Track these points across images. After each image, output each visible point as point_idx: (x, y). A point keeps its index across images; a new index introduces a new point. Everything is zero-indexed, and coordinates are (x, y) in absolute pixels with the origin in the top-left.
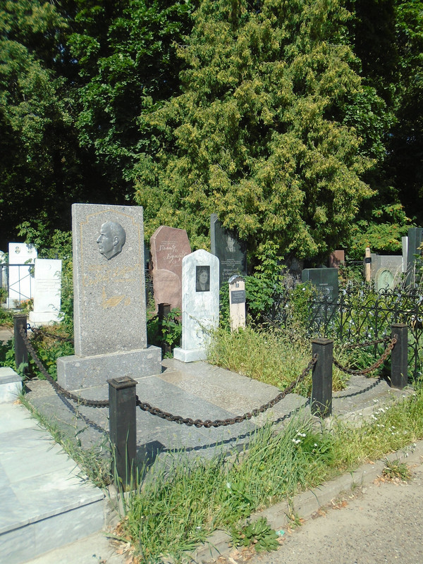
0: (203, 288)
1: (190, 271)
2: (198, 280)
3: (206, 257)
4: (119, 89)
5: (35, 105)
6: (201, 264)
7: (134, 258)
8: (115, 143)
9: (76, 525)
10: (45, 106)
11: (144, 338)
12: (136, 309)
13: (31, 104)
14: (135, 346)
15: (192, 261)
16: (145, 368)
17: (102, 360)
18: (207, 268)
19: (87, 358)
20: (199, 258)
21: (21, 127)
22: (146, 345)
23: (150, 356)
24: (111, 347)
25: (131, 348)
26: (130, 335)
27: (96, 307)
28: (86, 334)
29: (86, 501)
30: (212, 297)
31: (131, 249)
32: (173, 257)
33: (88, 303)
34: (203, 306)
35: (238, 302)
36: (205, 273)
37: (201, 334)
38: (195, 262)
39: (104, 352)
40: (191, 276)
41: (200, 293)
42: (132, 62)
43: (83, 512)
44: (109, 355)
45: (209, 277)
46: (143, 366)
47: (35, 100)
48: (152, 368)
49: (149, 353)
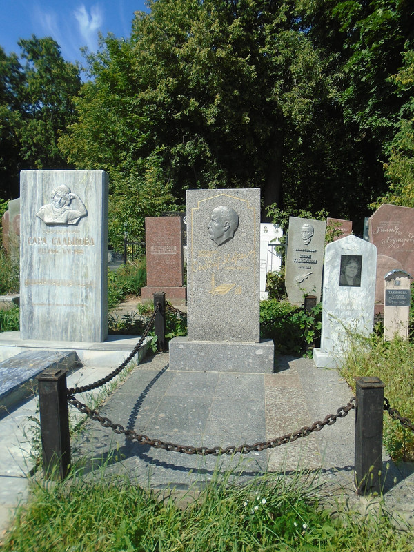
0: (350, 282)
1: (332, 260)
2: (343, 272)
3: (356, 245)
4: (375, 49)
5: (304, 88)
6: (348, 253)
7: (248, 245)
8: (375, 114)
9: (4, 491)
10: (312, 87)
11: (256, 331)
12: (248, 300)
13: (301, 88)
14: (245, 338)
15: (336, 249)
16: (253, 364)
17: (206, 346)
18: (358, 259)
19: (194, 342)
20: (345, 246)
21: (290, 112)
22: (258, 340)
23: (259, 352)
24: (218, 335)
25: (240, 339)
26: (240, 326)
27: (205, 293)
28: (194, 318)
29: (11, 473)
30: (363, 295)
31: (244, 234)
32: (394, 240)
33: (196, 289)
34: (350, 304)
35: (398, 305)
36: (354, 264)
37: (344, 337)
38: (340, 250)
39: (212, 339)
40: (334, 267)
41: (345, 287)
42: (393, 14)
43: (10, 482)
44: (216, 343)
45: (360, 269)
46: (251, 361)
47: (305, 83)
48: (261, 365)
49: (258, 348)
